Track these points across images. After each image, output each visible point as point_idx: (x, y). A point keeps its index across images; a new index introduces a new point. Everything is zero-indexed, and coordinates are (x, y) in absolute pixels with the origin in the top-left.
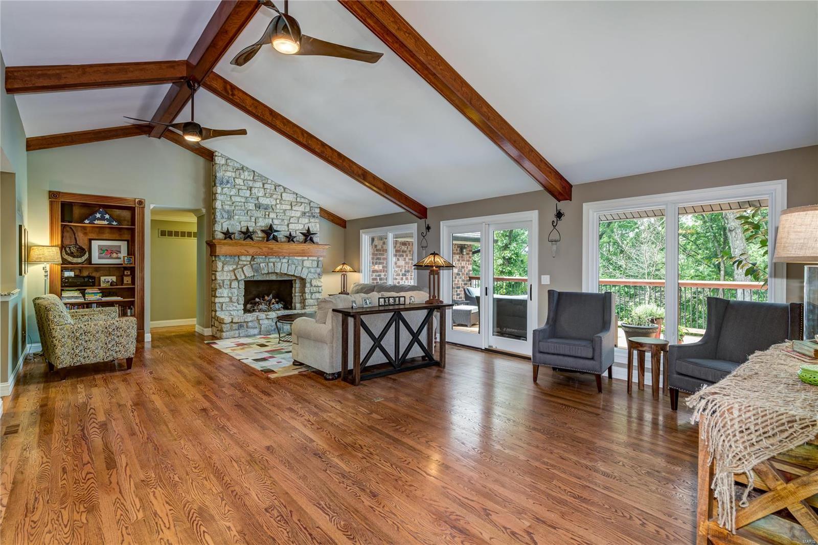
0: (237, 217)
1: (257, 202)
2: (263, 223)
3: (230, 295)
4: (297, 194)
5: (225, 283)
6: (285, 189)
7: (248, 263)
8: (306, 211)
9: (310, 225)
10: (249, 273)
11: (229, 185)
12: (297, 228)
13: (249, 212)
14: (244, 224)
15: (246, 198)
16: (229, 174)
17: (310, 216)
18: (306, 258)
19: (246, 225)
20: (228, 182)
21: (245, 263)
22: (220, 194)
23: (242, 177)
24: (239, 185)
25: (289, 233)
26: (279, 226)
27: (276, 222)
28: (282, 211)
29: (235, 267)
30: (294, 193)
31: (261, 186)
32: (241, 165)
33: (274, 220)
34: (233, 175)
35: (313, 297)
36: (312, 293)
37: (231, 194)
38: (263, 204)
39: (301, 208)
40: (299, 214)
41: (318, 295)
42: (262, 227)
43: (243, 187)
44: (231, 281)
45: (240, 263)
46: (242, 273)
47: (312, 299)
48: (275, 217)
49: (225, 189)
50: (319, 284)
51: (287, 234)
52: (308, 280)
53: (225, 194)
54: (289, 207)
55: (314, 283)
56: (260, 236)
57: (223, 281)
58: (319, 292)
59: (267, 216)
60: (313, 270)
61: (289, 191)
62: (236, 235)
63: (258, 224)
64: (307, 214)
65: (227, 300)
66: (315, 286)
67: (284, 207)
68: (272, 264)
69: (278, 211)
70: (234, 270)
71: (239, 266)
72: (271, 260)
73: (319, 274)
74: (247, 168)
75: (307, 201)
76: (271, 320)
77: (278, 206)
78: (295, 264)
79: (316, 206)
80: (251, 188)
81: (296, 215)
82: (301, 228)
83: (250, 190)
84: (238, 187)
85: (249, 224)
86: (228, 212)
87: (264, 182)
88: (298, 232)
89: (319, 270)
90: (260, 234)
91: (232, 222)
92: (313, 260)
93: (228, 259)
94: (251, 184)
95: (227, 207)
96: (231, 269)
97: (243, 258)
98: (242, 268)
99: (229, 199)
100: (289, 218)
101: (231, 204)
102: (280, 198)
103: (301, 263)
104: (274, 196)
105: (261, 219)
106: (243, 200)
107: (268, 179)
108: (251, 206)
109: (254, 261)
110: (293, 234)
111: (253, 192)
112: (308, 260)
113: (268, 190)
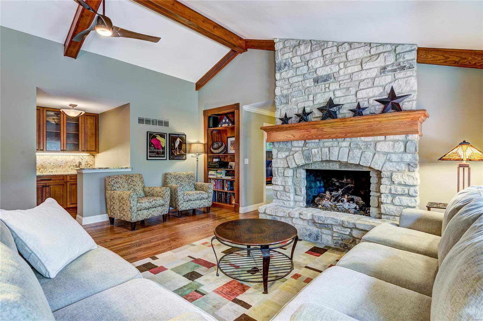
0: (294, 99)
1: (315, 76)
2: (322, 100)
3: (283, 184)
4: (370, 44)
5: (279, 171)
6: (350, 44)
7: (301, 149)
8: (388, 63)
9: (395, 85)
10: (300, 160)
11: (287, 67)
12: (371, 95)
13: (307, 90)
14: (301, 106)
15: (304, 75)
16: (286, 56)
17: (395, 70)
18: (382, 138)
19: (303, 106)
20: (285, 65)
21: (297, 149)
22: (280, 80)
23: (298, 53)
24: (297, 63)
25: (356, 104)
26: (342, 99)
27: (338, 93)
28: (348, 77)
29: (287, 153)
30: (366, 44)
31: (320, 54)
32: (297, 40)
33: (336, 92)
34: (290, 55)
35: (397, 201)
36: (394, 196)
37: (288, 77)
38: (322, 77)
39: (380, 62)
40: (374, 73)
41: (406, 200)
42: (320, 104)
43: (299, 65)
44: (284, 168)
45: (293, 149)
46: (293, 160)
47: (394, 204)
48: (338, 87)
49: (283, 74)
50: (410, 182)
51: (354, 106)
52: (385, 174)
53: (284, 79)
54: (357, 68)
55: (397, 178)
56: (317, 115)
57: (278, 168)
58: (409, 195)
59: (327, 90)
60: (394, 158)
61: (357, 45)
62: (293, 119)
63: (316, 102)
64: (389, 68)
65: (281, 188)
66: (400, 184)
67: (350, 70)
68: (327, 150)
69: (341, 78)
70: (287, 156)
71: (291, 153)
72: (326, 144)
73: (409, 165)
74: (304, 41)
75: (389, 48)
76: (306, 221)
77: (342, 72)
78: (360, 148)
79: (408, 49)
80: (308, 61)
81: (369, 76)
82: (377, 93)
83: (307, 65)
84: (295, 66)
85: (306, 104)
86: (286, 96)
87: (323, 48)
88: (371, 101)
89: (408, 158)
90: (318, 114)
91: (290, 106)
92: (395, 141)
93: (281, 146)
94: (307, 57)
95: (285, 92)
96: (284, 156)
97: (295, 144)
98: (293, 155)
99: (287, 82)
100: (358, 83)
101: (289, 87)
102: (344, 59)
103: (372, 147)
104: (336, 61)
105: (319, 95)
106: (300, 79)
107: (327, 42)
108: (309, 83)
109: (306, 146)
110: (364, 104)
111: (310, 65)
112: (385, 140)
113: (327, 57)
